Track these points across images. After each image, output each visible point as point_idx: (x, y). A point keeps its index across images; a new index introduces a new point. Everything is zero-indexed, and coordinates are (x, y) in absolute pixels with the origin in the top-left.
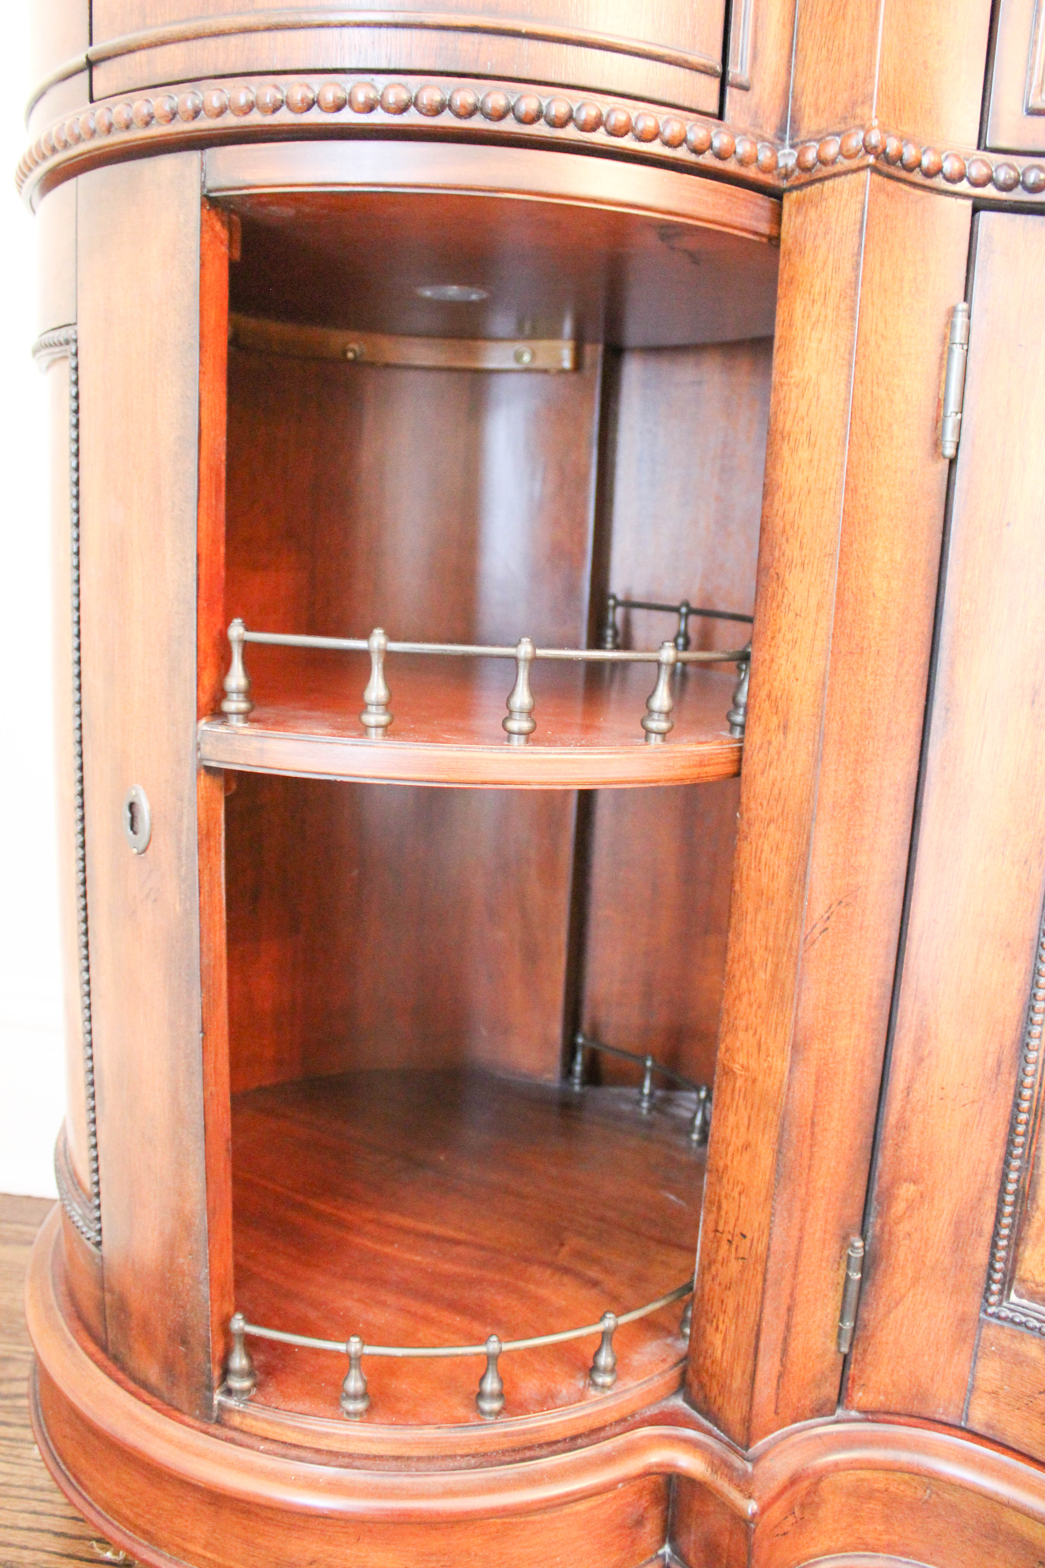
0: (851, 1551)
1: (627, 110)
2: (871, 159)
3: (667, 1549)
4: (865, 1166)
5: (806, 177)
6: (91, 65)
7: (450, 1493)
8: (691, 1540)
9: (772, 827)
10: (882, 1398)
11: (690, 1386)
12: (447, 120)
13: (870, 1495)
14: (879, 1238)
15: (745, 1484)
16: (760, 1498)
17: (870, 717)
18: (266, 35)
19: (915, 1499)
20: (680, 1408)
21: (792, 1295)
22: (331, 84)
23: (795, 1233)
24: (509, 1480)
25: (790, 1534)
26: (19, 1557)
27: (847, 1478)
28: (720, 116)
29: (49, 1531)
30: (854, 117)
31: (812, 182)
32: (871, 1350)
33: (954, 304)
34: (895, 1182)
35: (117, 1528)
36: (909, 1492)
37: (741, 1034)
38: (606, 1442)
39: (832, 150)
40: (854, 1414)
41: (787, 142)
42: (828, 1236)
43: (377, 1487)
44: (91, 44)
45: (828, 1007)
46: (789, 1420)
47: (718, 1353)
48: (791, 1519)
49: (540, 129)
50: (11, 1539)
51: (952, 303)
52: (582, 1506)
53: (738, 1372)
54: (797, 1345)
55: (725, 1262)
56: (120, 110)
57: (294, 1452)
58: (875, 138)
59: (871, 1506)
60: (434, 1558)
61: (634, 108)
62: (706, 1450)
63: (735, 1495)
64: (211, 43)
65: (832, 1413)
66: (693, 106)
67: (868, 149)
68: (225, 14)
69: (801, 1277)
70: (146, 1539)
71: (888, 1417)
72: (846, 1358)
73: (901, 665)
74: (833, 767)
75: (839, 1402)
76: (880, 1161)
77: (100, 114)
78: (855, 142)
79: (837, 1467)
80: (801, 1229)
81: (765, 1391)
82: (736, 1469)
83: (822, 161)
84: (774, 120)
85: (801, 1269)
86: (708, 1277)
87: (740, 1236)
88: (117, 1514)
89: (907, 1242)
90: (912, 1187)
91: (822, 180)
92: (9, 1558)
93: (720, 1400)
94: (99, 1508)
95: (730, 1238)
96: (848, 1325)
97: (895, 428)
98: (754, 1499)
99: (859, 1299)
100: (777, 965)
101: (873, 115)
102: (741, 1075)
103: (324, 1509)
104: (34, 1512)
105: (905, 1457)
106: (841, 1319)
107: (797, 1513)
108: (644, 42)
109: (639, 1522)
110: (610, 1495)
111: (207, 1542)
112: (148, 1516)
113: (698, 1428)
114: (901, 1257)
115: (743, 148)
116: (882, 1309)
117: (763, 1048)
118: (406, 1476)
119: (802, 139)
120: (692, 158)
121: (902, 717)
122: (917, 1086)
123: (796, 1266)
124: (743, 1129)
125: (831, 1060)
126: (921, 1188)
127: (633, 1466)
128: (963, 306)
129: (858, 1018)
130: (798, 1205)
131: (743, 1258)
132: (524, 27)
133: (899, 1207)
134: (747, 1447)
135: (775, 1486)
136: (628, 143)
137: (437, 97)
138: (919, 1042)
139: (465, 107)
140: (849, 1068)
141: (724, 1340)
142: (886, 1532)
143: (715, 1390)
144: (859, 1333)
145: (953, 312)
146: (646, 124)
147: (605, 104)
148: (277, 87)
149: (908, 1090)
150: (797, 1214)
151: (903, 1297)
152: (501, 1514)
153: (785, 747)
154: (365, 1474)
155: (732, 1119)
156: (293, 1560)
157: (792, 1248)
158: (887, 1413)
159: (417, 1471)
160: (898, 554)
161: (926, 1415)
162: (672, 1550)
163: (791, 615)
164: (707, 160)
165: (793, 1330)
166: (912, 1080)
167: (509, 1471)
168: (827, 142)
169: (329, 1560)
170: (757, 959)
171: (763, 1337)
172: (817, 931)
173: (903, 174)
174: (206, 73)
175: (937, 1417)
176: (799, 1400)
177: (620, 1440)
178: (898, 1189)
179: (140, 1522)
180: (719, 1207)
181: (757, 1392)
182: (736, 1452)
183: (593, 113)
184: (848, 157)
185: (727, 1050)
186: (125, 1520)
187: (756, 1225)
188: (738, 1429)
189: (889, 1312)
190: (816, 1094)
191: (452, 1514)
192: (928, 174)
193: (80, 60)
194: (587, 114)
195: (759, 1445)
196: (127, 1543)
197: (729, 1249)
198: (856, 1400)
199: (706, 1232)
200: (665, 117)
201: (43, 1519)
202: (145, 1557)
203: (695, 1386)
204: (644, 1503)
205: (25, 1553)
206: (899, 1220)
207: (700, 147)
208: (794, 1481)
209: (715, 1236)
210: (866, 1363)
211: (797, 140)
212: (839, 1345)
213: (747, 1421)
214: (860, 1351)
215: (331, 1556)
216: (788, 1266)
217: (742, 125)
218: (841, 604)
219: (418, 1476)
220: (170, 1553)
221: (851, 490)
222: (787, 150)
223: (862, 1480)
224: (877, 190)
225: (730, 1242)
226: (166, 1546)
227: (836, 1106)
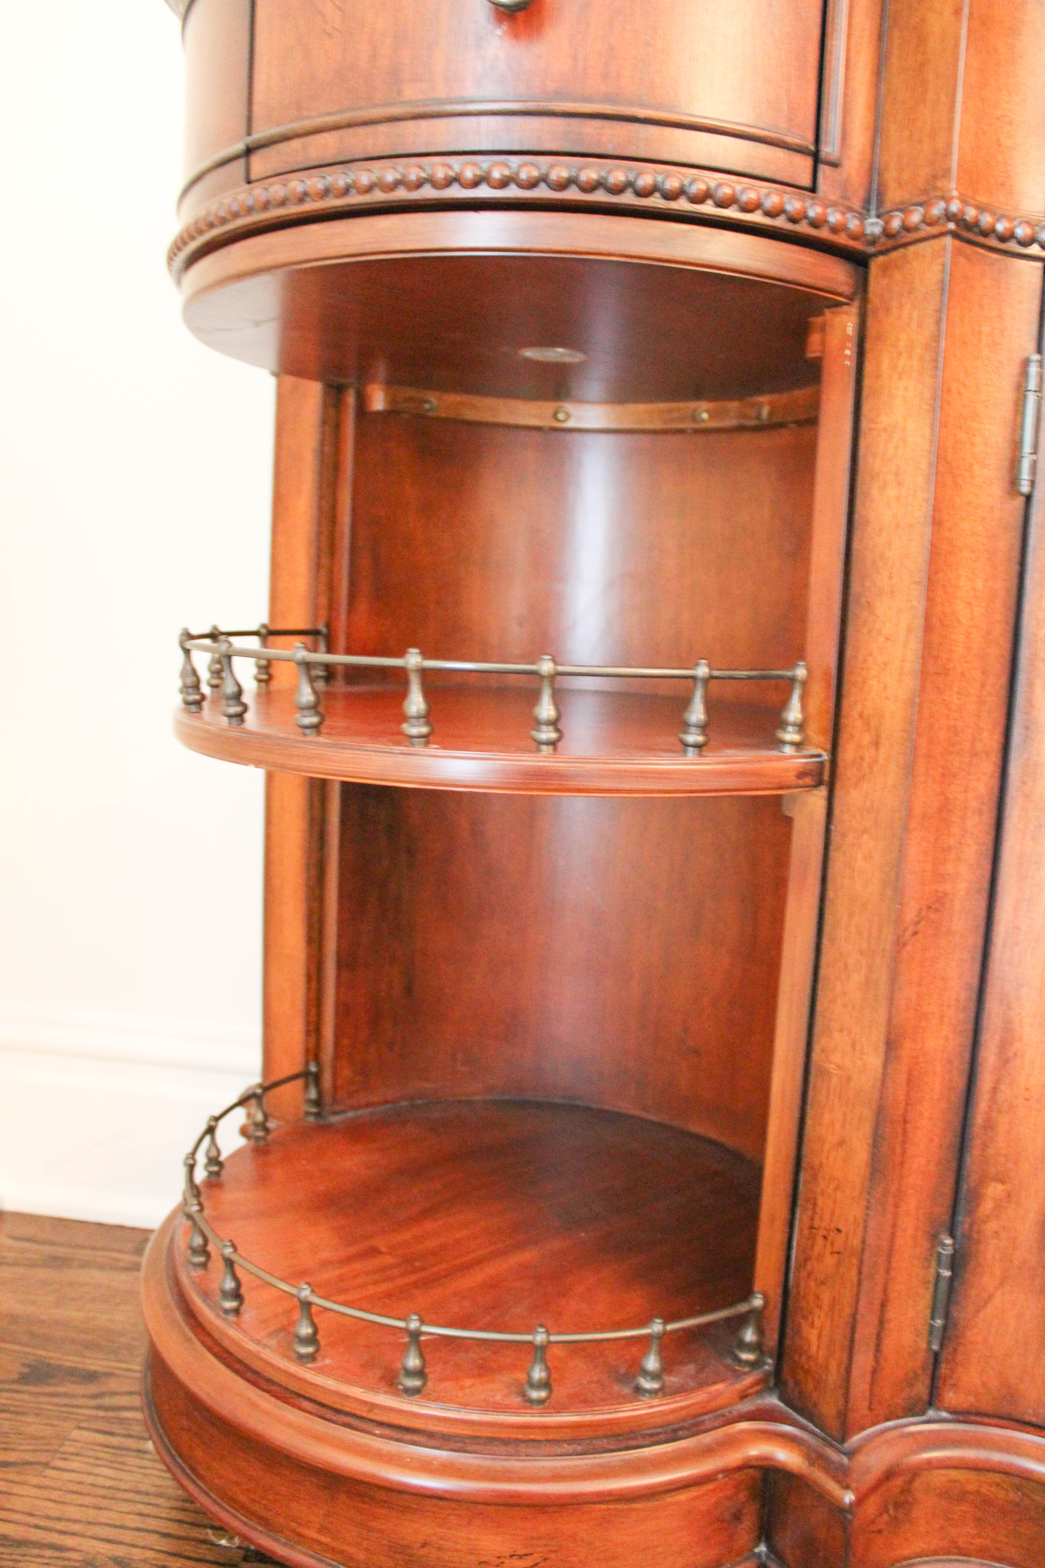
0: (944, 1554)
1: (733, 184)
2: (952, 226)
3: (762, 1548)
4: (954, 1165)
5: (890, 243)
6: (249, 151)
7: (557, 1477)
8: (786, 1540)
9: (866, 837)
10: (972, 1399)
11: (785, 1383)
12: (573, 194)
13: (962, 1496)
14: (968, 1237)
15: (842, 1476)
16: (857, 1489)
17: (956, 735)
18: (411, 124)
19: (1007, 1501)
20: (775, 1405)
21: (885, 1291)
22: (468, 163)
23: (888, 1229)
24: (614, 1467)
25: (885, 1533)
26: (129, 1554)
27: (939, 1478)
28: (813, 189)
29: (157, 1532)
30: (935, 188)
31: (895, 248)
32: (961, 1349)
33: (1026, 356)
34: (983, 1180)
35: (234, 1516)
36: (1001, 1494)
37: (836, 1035)
38: (705, 1435)
39: (915, 218)
40: (944, 1414)
41: (873, 212)
42: (919, 1234)
43: (488, 1470)
44: (249, 133)
45: (919, 1008)
46: (880, 1418)
47: (814, 1349)
48: (886, 1517)
49: (656, 202)
50: (121, 1538)
51: (1025, 354)
52: (683, 1496)
53: (833, 1366)
54: (889, 1343)
55: (820, 1258)
56: (277, 190)
57: (408, 1437)
58: (955, 207)
59: (962, 1508)
60: (543, 1542)
61: (740, 183)
62: (803, 1445)
63: (832, 1486)
64: (362, 130)
65: (923, 1413)
66: (792, 182)
67: (949, 217)
68: (376, 106)
69: (893, 1273)
70: (260, 1524)
71: (978, 1419)
72: (936, 1355)
73: (983, 685)
74: (922, 779)
75: (930, 1404)
76: (968, 1160)
77: (259, 193)
78: (937, 210)
79: (930, 1465)
80: (894, 1225)
81: (860, 1386)
82: (832, 1462)
83: (906, 228)
84: (862, 193)
85: (894, 1265)
86: (804, 1273)
87: (835, 1231)
88: (233, 1501)
89: (995, 1241)
90: (1000, 1187)
91: (905, 245)
92: (120, 1554)
93: (815, 1395)
94: (214, 1496)
95: (826, 1233)
96: (939, 1322)
97: (976, 468)
98: (852, 1490)
99: (949, 1297)
100: (870, 970)
101: (953, 187)
102: (836, 1074)
103: (437, 1489)
104: (141, 1514)
105: (996, 1457)
106: (933, 1318)
107: (891, 1511)
108: (748, 126)
109: (737, 1517)
110: (711, 1486)
111: (322, 1526)
112: (264, 1502)
113: (794, 1424)
114: (989, 1256)
115: (834, 217)
116: (971, 1308)
117: (858, 1048)
118: (516, 1460)
119: (887, 209)
120: (790, 226)
121: (985, 734)
122: (1002, 1087)
123: (889, 1262)
124: (838, 1126)
125: (921, 1059)
126: (1008, 1186)
127: (733, 1458)
128: (1036, 357)
129: (946, 1020)
130: (891, 1200)
131: (838, 1253)
132: (642, 113)
133: (987, 1206)
134: (843, 1441)
135: (870, 1479)
136: (731, 213)
137: (565, 174)
138: (1004, 1045)
139: (590, 184)
140: (939, 1069)
141: (819, 1337)
142: (979, 1536)
143: (810, 1386)
144: (950, 1332)
145: (1026, 363)
146: (750, 196)
147: (712, 180)
148: (421, 167)
149: (995, 1090)
150: (890, 1209)
151: (991, 1297)
152: (607, 1498)
153: (876, 762)
154: (477, 1458)
155: (827, 1117)
156: (405, 1542)
157: (885, 1244)
158: (978, 1414)
159: (527, 1456)
160: (979, 584)
161: (1018, 1417)
162: (768, 1548)
163: (881, 639)
164: (803, 228)
165: (886, 1325)
166: (998, 1081)
167: (614, 1459)
168: (911, 212)
169: (440, 1542)
170: (851, 962)
171: (858, 1330)
172: (908, 933)
173: (981, 239)
174: (357, 156)
175: (1027, 1418)
176: (892, 1397)
177: (719, 1433)
178: (987, 1188)
179: (256, 1507)
180: (815, 1205)
181: (852, 1386)
182: (832, 1446)
183: (703, 187)
184: (930, 224)
185: (823, 1051)
186: (242, 1508)
187: (851, 1218)
188: (833, 1423)
189: (978, 1312)
190: (908, 1092)
191: (560, 1496)
192: (1003, 239)
193: (240, 147)
194: (697, 188)
195: (856, 1439)
196: (244, 1530)
197: (825, 1246)
198: (947, 1400)
199: (801, 1230)
200: (765, 191)
201: (149, 1520)
202: (261, 1542)
203: (791, 1384)
204: (742, 1497)
205: (135, 1551)
206: (986, 1219)
207: (797, 216)
208: (889, 1474)
209: (811, 1233)
210: (957, 1364)
211: (882, 210)
212: (929, 1343)
213: (843, 1415)
214: (951, 1349)
215: (441, 1538)
216: (882, 1261)
217: (833, 197)
218: (928, 628)
219: (529, 1460)
220: (285, 1539)
221: (937, 523)
222: (873, 220)
223: (955, 1481)
224: (957, 252)
225: (825, 1237)
226: (281, 1532)
227: (926, 1104)
